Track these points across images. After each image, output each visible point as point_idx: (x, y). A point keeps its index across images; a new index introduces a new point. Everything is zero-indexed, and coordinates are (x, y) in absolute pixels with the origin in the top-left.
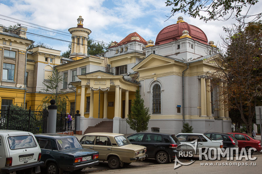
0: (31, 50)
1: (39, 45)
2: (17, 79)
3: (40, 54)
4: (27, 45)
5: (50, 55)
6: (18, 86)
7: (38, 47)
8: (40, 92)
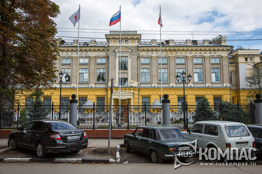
0: (232, 54)
1: (238, 48)
2: (223, 80)
3: (240, 56)
4: (228, 50)
5: (249, 55)
6: (225, 85)
7: (237, 50)
8: (243, 88)
